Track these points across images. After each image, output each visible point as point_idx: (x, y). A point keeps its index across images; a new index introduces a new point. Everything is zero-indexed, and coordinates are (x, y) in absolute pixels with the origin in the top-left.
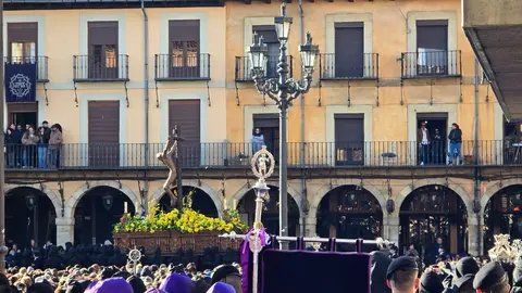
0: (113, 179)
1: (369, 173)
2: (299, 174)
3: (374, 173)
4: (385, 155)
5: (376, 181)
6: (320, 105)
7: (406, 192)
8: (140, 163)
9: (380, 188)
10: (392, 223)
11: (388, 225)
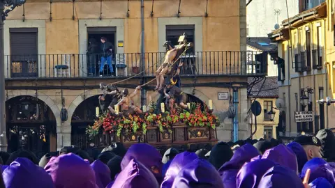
1: (43, 84)
3: (48, 84)
4: (58, 67)
5: (49, 92)
7: (78, 101)
9: (54, 98)
10: (65, 131)
11: (61, 133)
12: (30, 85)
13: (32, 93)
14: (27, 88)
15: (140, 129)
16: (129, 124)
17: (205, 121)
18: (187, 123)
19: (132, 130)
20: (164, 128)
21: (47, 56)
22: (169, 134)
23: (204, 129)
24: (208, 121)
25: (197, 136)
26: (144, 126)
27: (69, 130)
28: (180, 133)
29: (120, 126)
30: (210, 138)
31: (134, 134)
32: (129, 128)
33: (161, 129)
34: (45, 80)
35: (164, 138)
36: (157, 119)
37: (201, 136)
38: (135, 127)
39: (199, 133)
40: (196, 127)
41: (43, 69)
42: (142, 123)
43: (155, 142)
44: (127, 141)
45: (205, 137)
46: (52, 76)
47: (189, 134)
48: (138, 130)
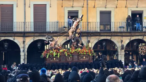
0: (11, 36)
1: (113, 34)
2: (86, 35)
3: (115, 34)
4: (120, 27)
5: (116, 37)
6: (94, 7)
7: (128, 41)
8: (22, 30)
9: (117, 40)
10: (122, 54)
11: (121, 54)
12: (108, 34)
13: (109, 38)
14: (107, 36)
15: (57, 55)
16: (52, 53)
17: (87, 52)
18: (78, 53)
19: (53, 56)
20: (68, 55)
21: (115, 23)
22: (70, 57)
23: (86, 55)
24: (88, 52)
25: (83, 58)
26: (59, 54)
27: (124, 53)
28: (76, 57)
29: (48, 54)
30: (89, 59)
31: (54, 57)
32: (52, 55)
33: (66, 55)
34: (114, 32)
35: (68, 59)
36: (65, 51)
37: (85, 58)
38: (55, 54)
39: (84, 57)
40: (83, 54)
41: (113, 28)
42: (58, 53)
43: (64, 61)
44: (52, 60)
45: (87, 59)
46: (117, 31)
47: (80, 58)
48: (56, 56)
